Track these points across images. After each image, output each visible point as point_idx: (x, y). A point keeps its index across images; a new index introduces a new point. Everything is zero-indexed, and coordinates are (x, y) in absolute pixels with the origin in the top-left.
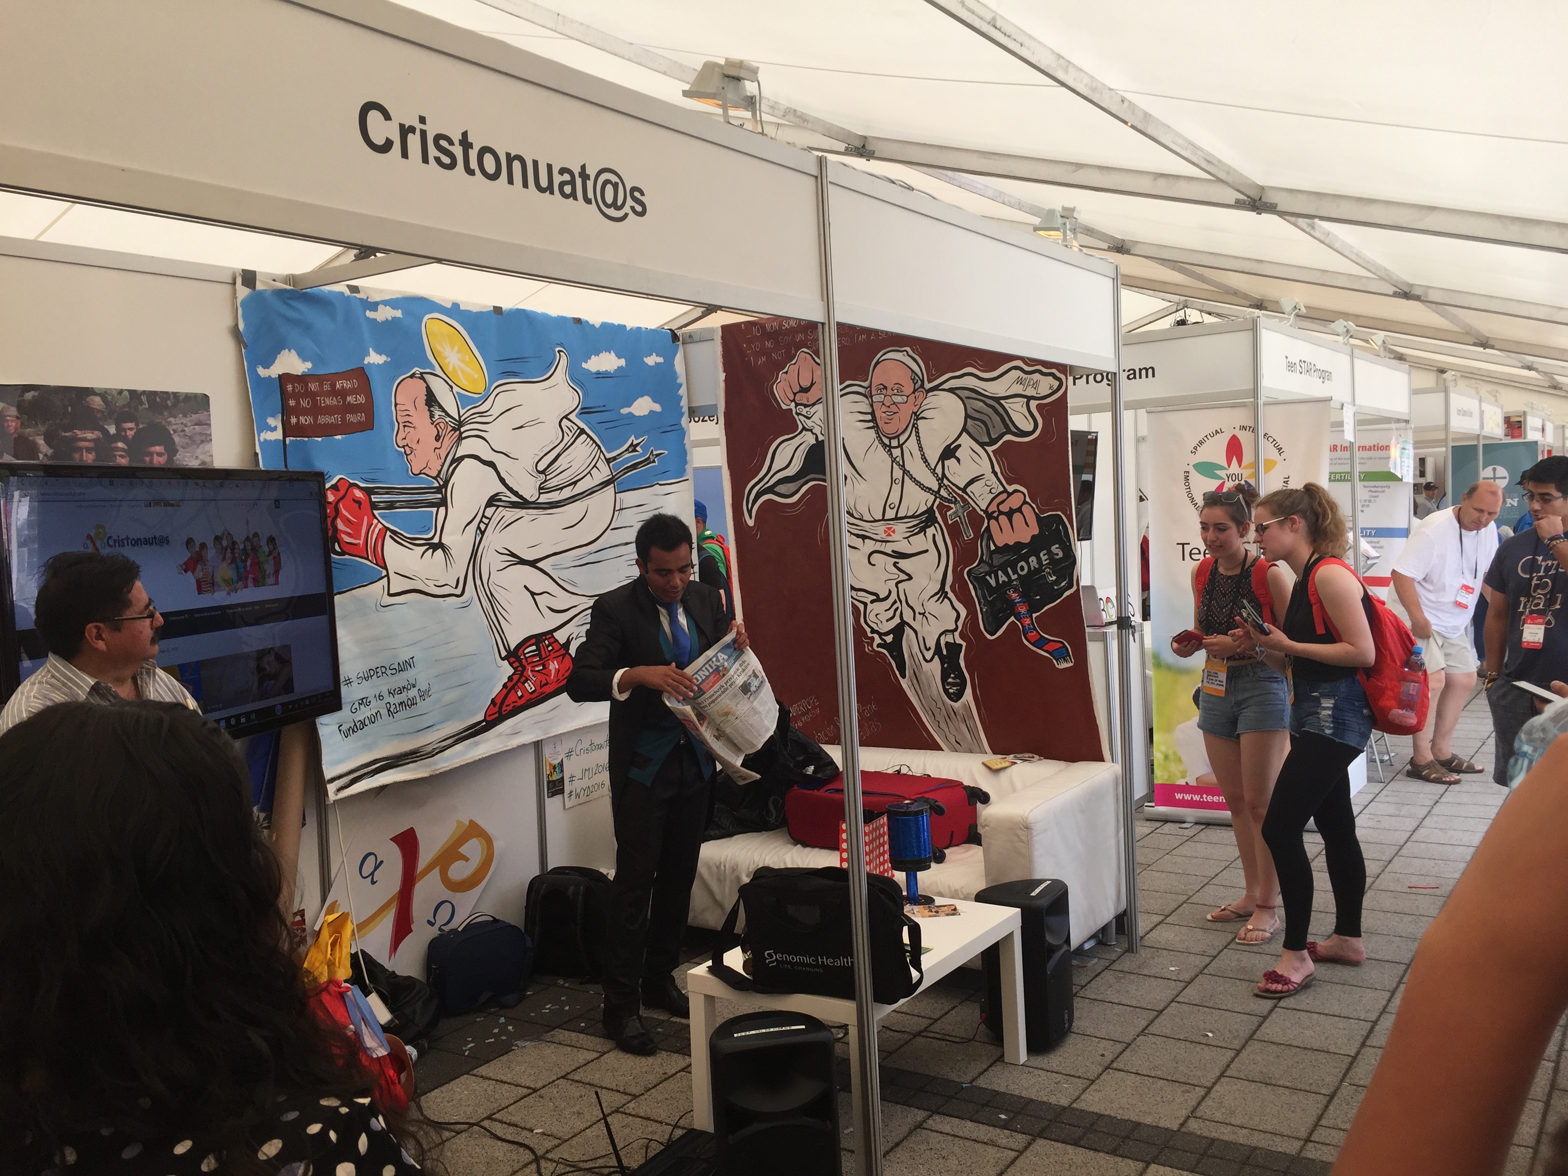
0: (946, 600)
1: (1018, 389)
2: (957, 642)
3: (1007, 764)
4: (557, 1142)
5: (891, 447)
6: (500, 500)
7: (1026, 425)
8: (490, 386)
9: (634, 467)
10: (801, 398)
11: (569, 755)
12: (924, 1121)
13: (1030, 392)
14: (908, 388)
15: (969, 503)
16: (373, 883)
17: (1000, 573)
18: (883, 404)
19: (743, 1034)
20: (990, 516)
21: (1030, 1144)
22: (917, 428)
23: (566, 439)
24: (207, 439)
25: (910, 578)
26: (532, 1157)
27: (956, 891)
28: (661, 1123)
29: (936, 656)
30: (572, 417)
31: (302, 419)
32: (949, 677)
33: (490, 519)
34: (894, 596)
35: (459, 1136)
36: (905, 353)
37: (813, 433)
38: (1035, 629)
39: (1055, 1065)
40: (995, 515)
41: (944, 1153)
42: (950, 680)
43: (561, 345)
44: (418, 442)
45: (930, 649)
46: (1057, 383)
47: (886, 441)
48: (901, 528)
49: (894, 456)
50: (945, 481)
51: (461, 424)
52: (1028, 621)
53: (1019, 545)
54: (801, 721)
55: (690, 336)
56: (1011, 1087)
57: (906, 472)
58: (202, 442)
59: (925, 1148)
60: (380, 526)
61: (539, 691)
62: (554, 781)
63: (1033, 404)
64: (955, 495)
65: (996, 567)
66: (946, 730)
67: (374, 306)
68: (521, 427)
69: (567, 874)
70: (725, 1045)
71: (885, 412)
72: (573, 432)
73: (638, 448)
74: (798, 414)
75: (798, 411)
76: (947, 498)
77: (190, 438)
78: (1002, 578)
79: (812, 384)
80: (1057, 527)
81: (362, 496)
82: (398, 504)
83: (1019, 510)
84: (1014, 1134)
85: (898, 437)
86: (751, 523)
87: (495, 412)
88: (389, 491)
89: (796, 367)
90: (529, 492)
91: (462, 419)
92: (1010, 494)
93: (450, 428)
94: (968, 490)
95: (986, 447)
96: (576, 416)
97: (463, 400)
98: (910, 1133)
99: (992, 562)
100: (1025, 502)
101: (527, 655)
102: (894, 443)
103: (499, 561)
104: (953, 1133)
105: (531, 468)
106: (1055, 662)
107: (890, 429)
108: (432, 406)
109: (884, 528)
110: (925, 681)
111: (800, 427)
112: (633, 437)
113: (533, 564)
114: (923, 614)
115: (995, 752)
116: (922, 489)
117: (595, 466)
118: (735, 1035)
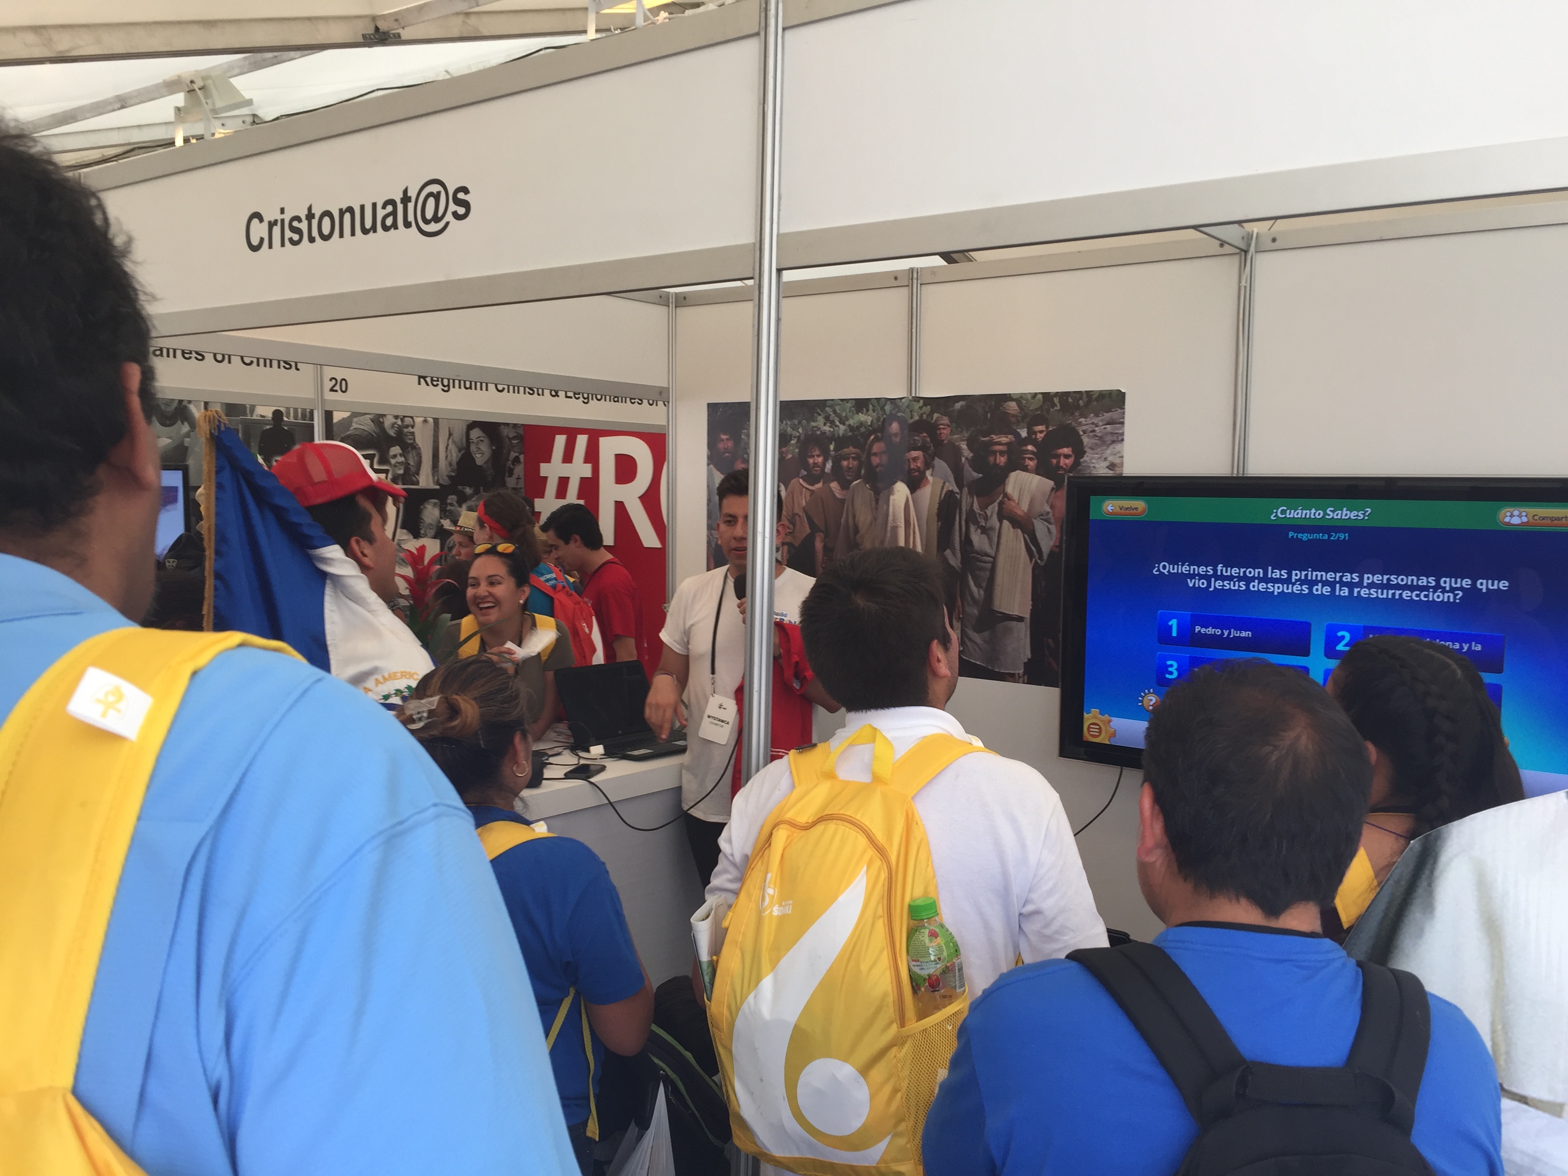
24: (1119, 438)
58: (1113, 442)
77: (1101, 438)
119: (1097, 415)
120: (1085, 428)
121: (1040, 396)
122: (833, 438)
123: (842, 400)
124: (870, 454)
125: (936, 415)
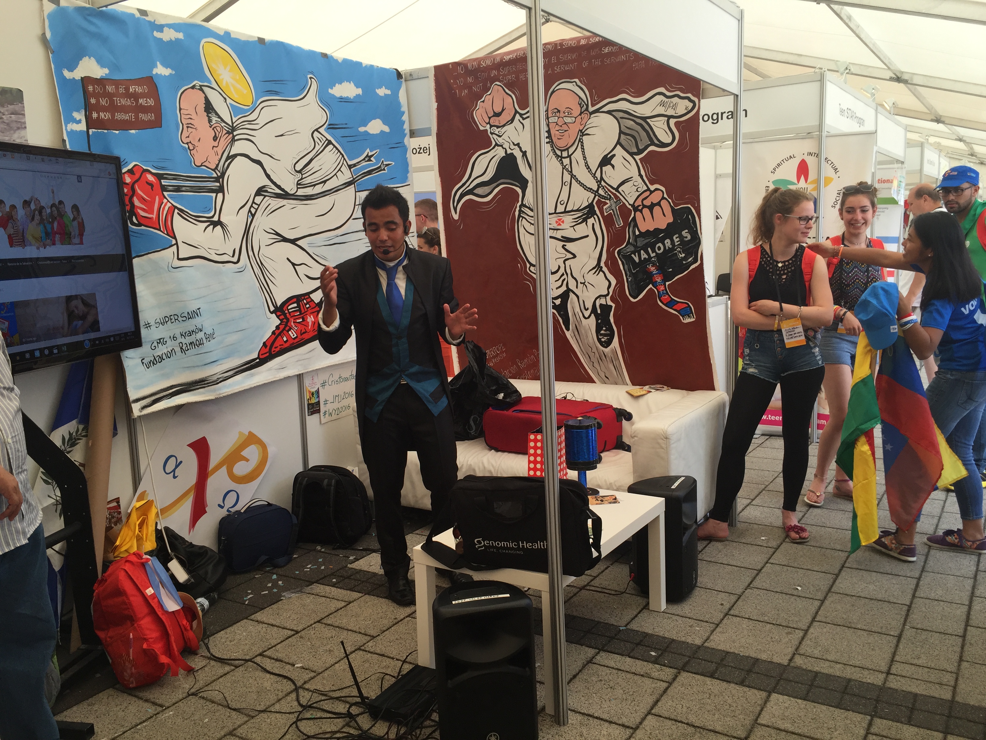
0: (601, 272)
1: (661, 110)
2: (609, 304)
3: (644, 392)
4: (313, 674)
5: (562, 157)
6: (267, 191)
7: (666, 138)
8: (257, 100)
9: (370, 173)
10: (495, 121)
11: (323, 385)
12: (593, 657)
13: (670, 112)
14: (576, 111)
15: (620, 199)
16: (175, 477)
17: (642, 252)
18: (557, 124)
19: (460, 601)
20: (636, 209)
21: (676, 676)
22: (582, 142)
23: (317, 147)
24: (22, 126)
25: (575, 256)
26: (294, 687)
27: (611, 484)
28: (393, 658)
29: (593, 315)
30: (322, 130)
31: (102, 115)
32: (602, 330)
33: (259, 205)
34: (562, 270)
35: (237, 669)
36: (574, 83)
37: (503, 148)
38: (667, 293)
39: (687, 612)
40: (640, 208)
41: (612, 684)
42: (602, 332)
43: (312, 73)
44: (199, 140)
45: (588, 309)
46: (690, 105)
47: (559, 153)
48: (568, 219)
49: (565, 164)
50: (603, 183)
51: (233, 129)
52: (662, 288)
53: (657, 231)
54: (492, 362)
55: (411, 75)
56: (656, 630)
57: (573, 176)
58: (18, 128)
59: (596, 680)
60: (169, 205)
61: (300, 337)
62: (313, 404)
63: (672, 121)
64: (610, 193)
65: (639, 247)
66: (598, 368)
67: (160, 28)
68: (282, 135)
69: (323, 471)
70: (445, 610)
71: (558, 131)
72: (323, 142)
73: (372, 159)
74: (492, 133)
75: (492, 131)
76: (603, 196)
77: (8, 124)
78: (644, 256)
79: (503, 110)
80: (687, 216)
81: (154, 180)
82: (184, 189)
83: (659, 204)
84: (663, 668)
85: (567, 149)
86: (456, 217)
87: (261, 121)
88: (176, 177)
89: (491, 97)
90: (290, 186)
91: (234, 125)
92: (652, 192)
93: (225, 132)
94: (620, 190)
95: (635, 156)
96: (325, 130)
97: (235, 110)
98: (584, 667)
99: (636, 244)
100: (663, 198)
101: (290, 311)
102: (565, 154)
103: (267, 239)
104: (616, 667)
105: (290, 167)
106: (681, 318)
107: (561, 144)
108: (210, 113)
109: (556, 219)
110: (583, 332)
111: (494, 143)
112: (368, 150)
113: (293, 242)
114: (584, 283)
115: (634, 384)
116: (585, 189)
117: (340, 170)
118: (454, 602)
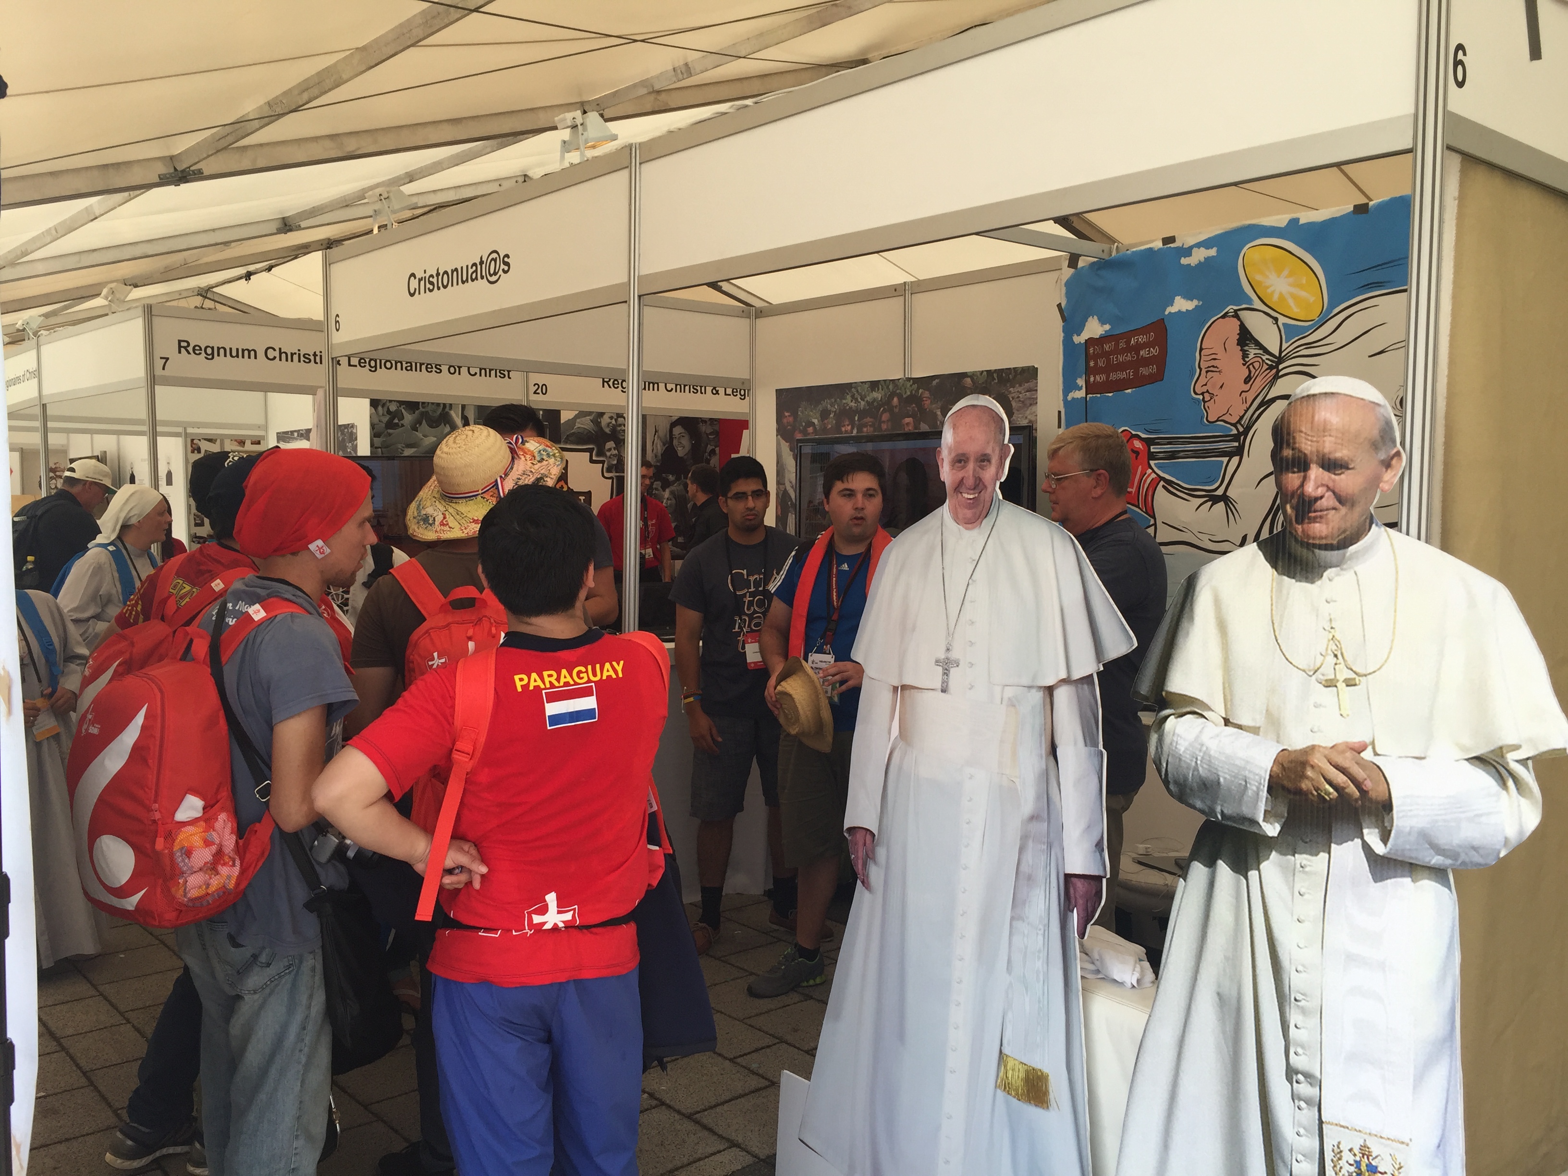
24: (1034, 402)
31: (1098, 377)
44: (1221, 387)
51: (1280, 359)
58: (1031, 405)
60: (1154, 476)
67: (1187, 252)
77: (1023, 402)
81: (1141, 447)
82: (1182, 454)
87: (1341, 339)
88: (1170, 441)
91: (1283, 354)
93: (1265, 367)
108: (1247, 345)
119: (1020, 386)
120: (1013, 395)
121: (985, 373)
122: (857, 411)
123: (862, 382)
124: (881, 422)
125: (921, 391)
